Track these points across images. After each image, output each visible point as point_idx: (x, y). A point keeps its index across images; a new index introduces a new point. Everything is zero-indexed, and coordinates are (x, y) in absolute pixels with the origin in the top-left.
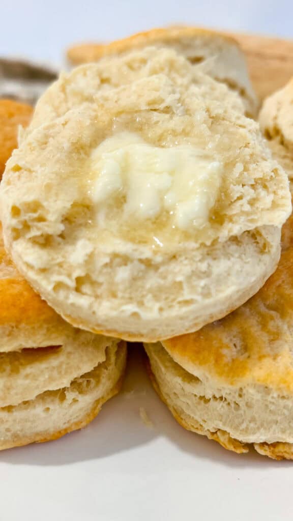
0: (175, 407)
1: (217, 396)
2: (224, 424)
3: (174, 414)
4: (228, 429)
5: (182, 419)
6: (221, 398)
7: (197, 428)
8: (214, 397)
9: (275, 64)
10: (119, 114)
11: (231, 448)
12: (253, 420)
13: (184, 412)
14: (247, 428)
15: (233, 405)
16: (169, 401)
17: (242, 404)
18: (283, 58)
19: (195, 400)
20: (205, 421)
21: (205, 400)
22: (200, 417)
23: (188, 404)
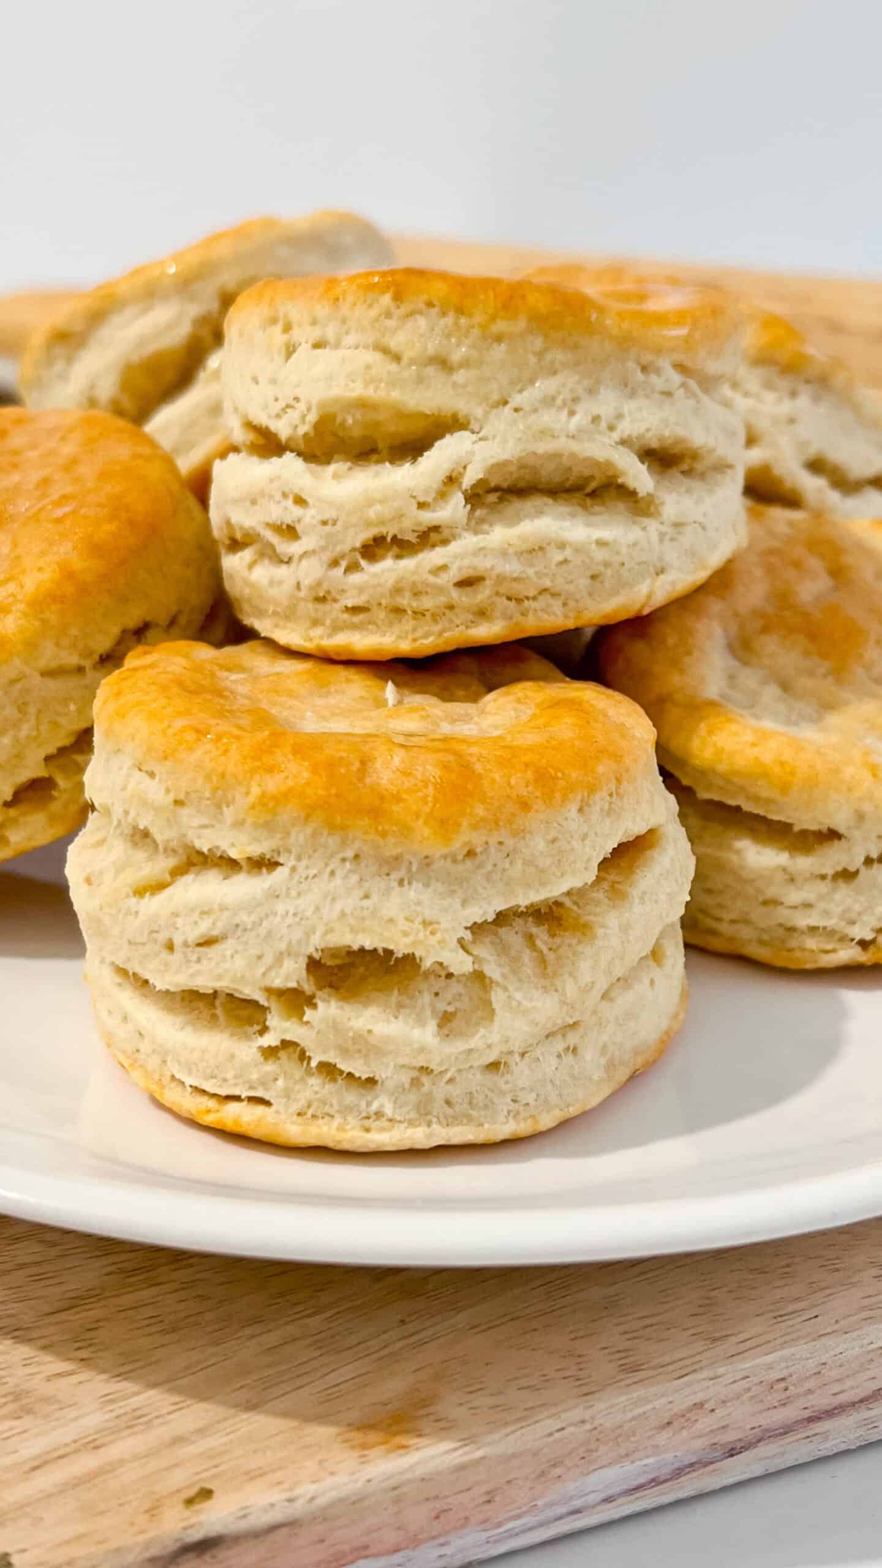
0: (764, 934)
7: (834, 952)
8: (868, 861)
19: (823, 887)
20: (853, 923)
21: (847, 875)
22: (842, 917)
23: (808, 906)
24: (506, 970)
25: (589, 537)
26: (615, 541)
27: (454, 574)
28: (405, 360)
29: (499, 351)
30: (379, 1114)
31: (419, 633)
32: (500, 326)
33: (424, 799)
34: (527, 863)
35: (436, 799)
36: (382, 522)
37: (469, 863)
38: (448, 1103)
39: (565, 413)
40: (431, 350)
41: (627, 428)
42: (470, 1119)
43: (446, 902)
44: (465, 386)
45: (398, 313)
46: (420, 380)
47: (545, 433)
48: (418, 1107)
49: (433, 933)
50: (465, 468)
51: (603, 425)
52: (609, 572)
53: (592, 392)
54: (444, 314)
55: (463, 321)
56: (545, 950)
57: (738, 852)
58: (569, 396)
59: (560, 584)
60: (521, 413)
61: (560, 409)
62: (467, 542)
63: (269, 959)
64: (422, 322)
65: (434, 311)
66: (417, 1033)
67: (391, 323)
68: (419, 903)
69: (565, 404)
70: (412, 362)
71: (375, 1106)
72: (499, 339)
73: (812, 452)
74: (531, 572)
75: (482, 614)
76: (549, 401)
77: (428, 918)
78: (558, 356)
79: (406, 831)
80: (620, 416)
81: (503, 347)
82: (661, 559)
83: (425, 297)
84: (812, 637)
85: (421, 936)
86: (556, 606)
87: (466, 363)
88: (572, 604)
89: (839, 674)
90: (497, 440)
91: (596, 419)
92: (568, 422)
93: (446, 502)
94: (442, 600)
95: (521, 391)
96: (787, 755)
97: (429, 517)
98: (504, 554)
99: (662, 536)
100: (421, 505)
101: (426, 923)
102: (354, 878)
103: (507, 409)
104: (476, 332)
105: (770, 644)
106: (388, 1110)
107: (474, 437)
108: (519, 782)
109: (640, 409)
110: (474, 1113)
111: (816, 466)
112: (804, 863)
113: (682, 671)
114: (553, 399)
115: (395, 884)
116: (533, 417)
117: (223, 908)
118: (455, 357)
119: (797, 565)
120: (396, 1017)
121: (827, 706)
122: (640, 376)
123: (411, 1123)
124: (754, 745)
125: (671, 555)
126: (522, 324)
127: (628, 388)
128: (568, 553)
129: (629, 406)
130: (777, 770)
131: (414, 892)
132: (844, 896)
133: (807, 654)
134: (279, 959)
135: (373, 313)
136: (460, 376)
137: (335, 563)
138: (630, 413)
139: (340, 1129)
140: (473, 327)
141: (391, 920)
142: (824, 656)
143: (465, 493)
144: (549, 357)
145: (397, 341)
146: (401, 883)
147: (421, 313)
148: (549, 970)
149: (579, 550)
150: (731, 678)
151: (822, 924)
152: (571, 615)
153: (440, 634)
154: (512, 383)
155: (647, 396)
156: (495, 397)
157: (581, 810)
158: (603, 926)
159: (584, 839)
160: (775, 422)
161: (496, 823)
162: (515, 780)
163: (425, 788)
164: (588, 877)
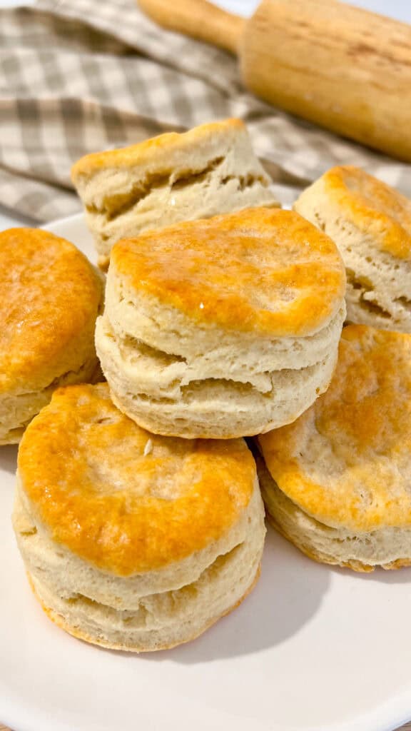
0: (305, 545)
1: (351, 537)
2: (358, 556)
3: (304, 551)
4: (361, 559)
5: (314, 555)
6: (355, 538)
7: (330, 561)
8: (348, 538)
11: (361, 570)
12: (383, 549)
13: (315, 549)
14: (378, 556)
15: (364, 542)
16: (296, 541)
17: (373, 540)
19: (328, 542)
20: (339, 556)
21: (338, 540)
22: (334, 553)
23: (320, 544)
24: (155, 606)
25: (236, 410)
26: (248, 412)
27: (173, 416)
28: (161, 329)
29: (202, 334)
30: (103, 638)
31: (161, 429)
32: (203, 325)
33: (119, 557)
34: (164, 579)
35: (124, 558)
36: (145, 391)
37: (137, 580)
38: (131, 639)
39: (229, 363)
40: (172, 327)
41: (259, 369)
42: (139, 646)
43: (126, 592)
44: (185, 345)
45: (160, 307)
46: (167, 338)
47: (218, 371)
48: (118, 639)
49: (119, 602)
50: (181, 378)
51: (247, 368)
52: (245, 422)
53: (244, 354)
54: (179, 313)
55: (188, 319)
56: (175, 599)
57: (296, 518)
58: (232, 356)
59: (220, 425)
60: (208, 361)
61: (226, 362)
62: (181, 406)
63: (58, 588)
64: (170, 314)
65: (176, 310)
66: (114, 626)
67: (157, 310)
68: (115, 590)
69: (230, 359)
70: (165, 330)
71: (101, 636)
72: (203, 329)
73: (400, 295)
74: (208, 421)
75: (186, 430)
76: (222, 358)
77: (118, 596)
78: (229, 339)
79: (110, 569)
80: (256, 364)
81: (204, 333)
82: (271, 416)
83: (172, 304)
84: (353, 426)
85: (114, 602)
86: (220, 432)
87: (187, 336)
88: (226, 431)
89: (360, 448)
90: (197, 370)
91: (244, 366)
92: (230, 366)
93: (173, 389)
94: (169, 423)
95: (210, 351)
96: (316, 500)
97: (165, 394)
98: (195, 414)
99: (273, 408)
100: (161, 389)
101: (117, 598)
102: (90, 576)
103: (202, 359)
104: (192, 325)
105: (333, 426)
106: (106, 638)
107: (187, 367)
108: (164, 548)
109: (267, 361)
110: (141, 644)
111: (402, 300)
112: (320, 532)
113: (286, 440)
114: (225, 357)
115: (106, 582)
116: (214, 364)
117: (44, 562)
118: (182, 333)
119: (363, 377)
120: (107, 617)
121: (350, 465)
122: (270, 346)
123: (115, 644)
124: (303, 492)
125: (276, 416)
126: (214, 325)
127: (264, 351)
128: (225, 416)
129: (263, 359)
130: (310, 507)
131: (113, 586)
132: (336, 547)
133: (348, 433)
134: (62, 589)
135: (151, 303)
136: (184, 341)
137: (129, 394)
138: (262, 363)
139: (88, 638)
140: (191, 322)
141: (102, 595)
142: (356, 436)
143: (181, 387)
144: (225, 339)
145: (159, 319)
146: (108, 582)
147: (169, 309)
148: (175, 607)
149: (229, 414)
150: (311, 441)
151: (326, 553)
152: (226, 435)
153: (169, 432)
154: (207, 348)
155: (273, 354)
156: (198, 353)
157: (195, 555)
158: (201, 592)
159: (194, 567)
160: (384, 280)
161: (150, 569)
162: (163, 549)
163: (121, 551)
164: (195, 579)
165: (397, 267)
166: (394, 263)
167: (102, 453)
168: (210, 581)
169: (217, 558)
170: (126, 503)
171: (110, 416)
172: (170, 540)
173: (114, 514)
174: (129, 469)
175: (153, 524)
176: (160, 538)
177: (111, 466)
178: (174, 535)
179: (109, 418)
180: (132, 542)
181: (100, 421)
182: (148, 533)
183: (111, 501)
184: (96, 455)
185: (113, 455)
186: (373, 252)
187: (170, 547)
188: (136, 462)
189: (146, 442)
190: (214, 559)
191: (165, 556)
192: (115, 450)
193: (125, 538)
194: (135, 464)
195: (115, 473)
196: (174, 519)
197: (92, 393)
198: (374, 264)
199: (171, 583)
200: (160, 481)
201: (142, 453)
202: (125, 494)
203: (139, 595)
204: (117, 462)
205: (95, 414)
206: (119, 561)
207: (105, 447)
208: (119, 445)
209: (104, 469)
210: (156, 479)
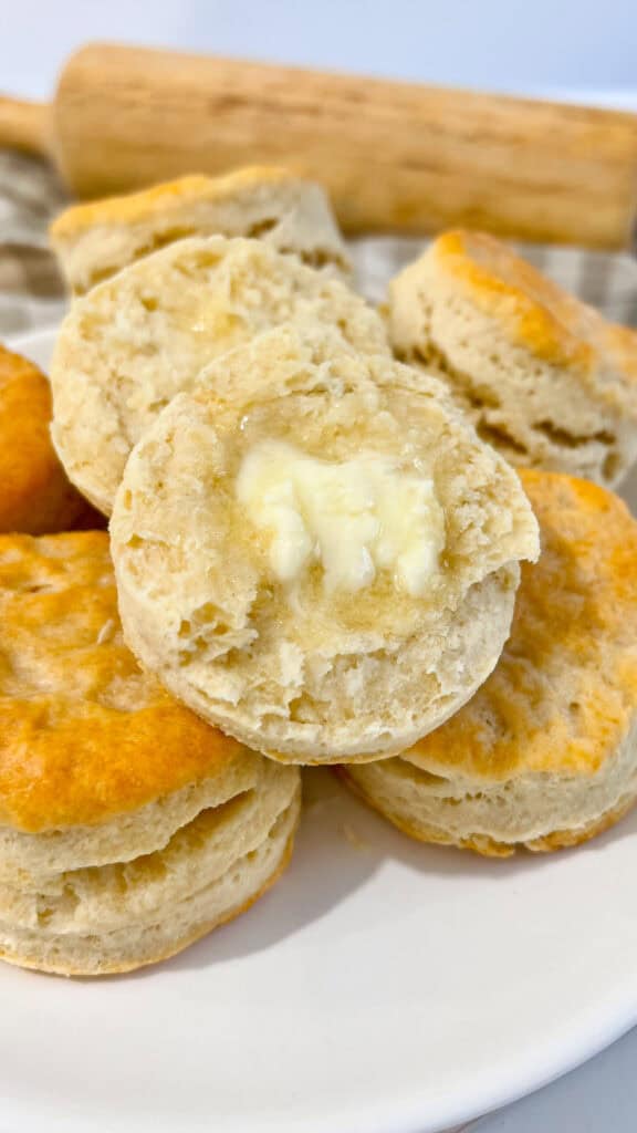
7: (441, 838)
9: (302, 122)
10: (247, 409)
18: (314, 111)
24: (93, 891)
33: (23, 796)
34: (103, 841)
35: (31, 797)
37: (56, 839)
38: (55, 952)
42: (69, 964)
43: (36, 860)
48: (32, 951)
49: (25, 878)
56: (128, 881)
68: (18, 857)
73: (541, 417)
77: (22, 867)
85: (16, 879)
101: (20, 871)
108: (102, 785)
110: (72, 961)
111: (545, 427)
131: (15, 849)
146: (7, 840)
157: (159, 802)
158: (173, 871)
159: (157, 823)
160: (518, 392)
161: (75, 820)
162: (100, 786)
163: (27, 786)
164: (160, 846)
165: (538, 373)
166: (535, 364)
167: (27, 634)
168: (190, 852)
169: (203, 812)
170: (51, 711)
171: (50, 582)
172: (116, 772)
173: (24, 726)
174: (66, 663)
175: (91, 745)
176: (99, 769)
177: (38, 656)
178: (122, 764)
179: (50, 586)
180: (48, 771)
181: (35, 589)
182: (79, 758)
183: (23, 706)
184: (16, 638)
185: (44, 638)
186: (502, 348)
187: (113, 782)
188: (82, 652)
189: (104, 622)
190: (197, 813)
191: (103, 798)
192: (49, 632)
193: (36, 769)
194: (78, 655)
195: (42, 667)
196: (128, 739)
197: (28, 548)
198: (502, 368)
199: (116, 849)
200: (118, 682)
201: (93, 639)
202: (52, 698)
203: (60, 867)
204: (49, 650)
205: (27, 577)
206: (22, 803)
207: (33, 627)
208: (57, 625)
209: (25, 661)
210: (111, 678)
